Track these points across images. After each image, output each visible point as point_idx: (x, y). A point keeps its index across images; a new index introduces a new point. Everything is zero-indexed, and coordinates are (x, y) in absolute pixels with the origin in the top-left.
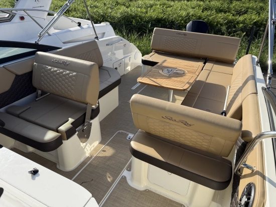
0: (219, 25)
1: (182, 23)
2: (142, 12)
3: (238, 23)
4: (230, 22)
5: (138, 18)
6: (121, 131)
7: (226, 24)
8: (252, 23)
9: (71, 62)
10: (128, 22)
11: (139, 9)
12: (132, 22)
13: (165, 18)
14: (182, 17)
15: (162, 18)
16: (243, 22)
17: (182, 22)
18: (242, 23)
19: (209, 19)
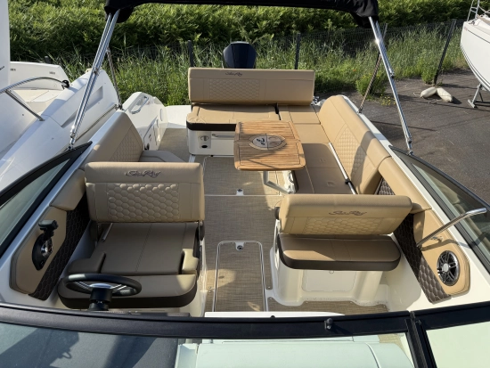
0: (233, 26)
1: (175, 29)
2: (93, 15)
3: (259, 19)
4: (247, 19)
5: (92, 28)
6: (222, 242)
7: (243, 22)
8: (279, 17)
9: (163, 170)
10: (73, 36)
11: (86, 10)
12: (81, 37)
13: (142, 22)
14: (169, 17)
15: (135, 22)
16: (265, 17)
17: (174, 26)
18: (264, 19)
19: (214, 17)
